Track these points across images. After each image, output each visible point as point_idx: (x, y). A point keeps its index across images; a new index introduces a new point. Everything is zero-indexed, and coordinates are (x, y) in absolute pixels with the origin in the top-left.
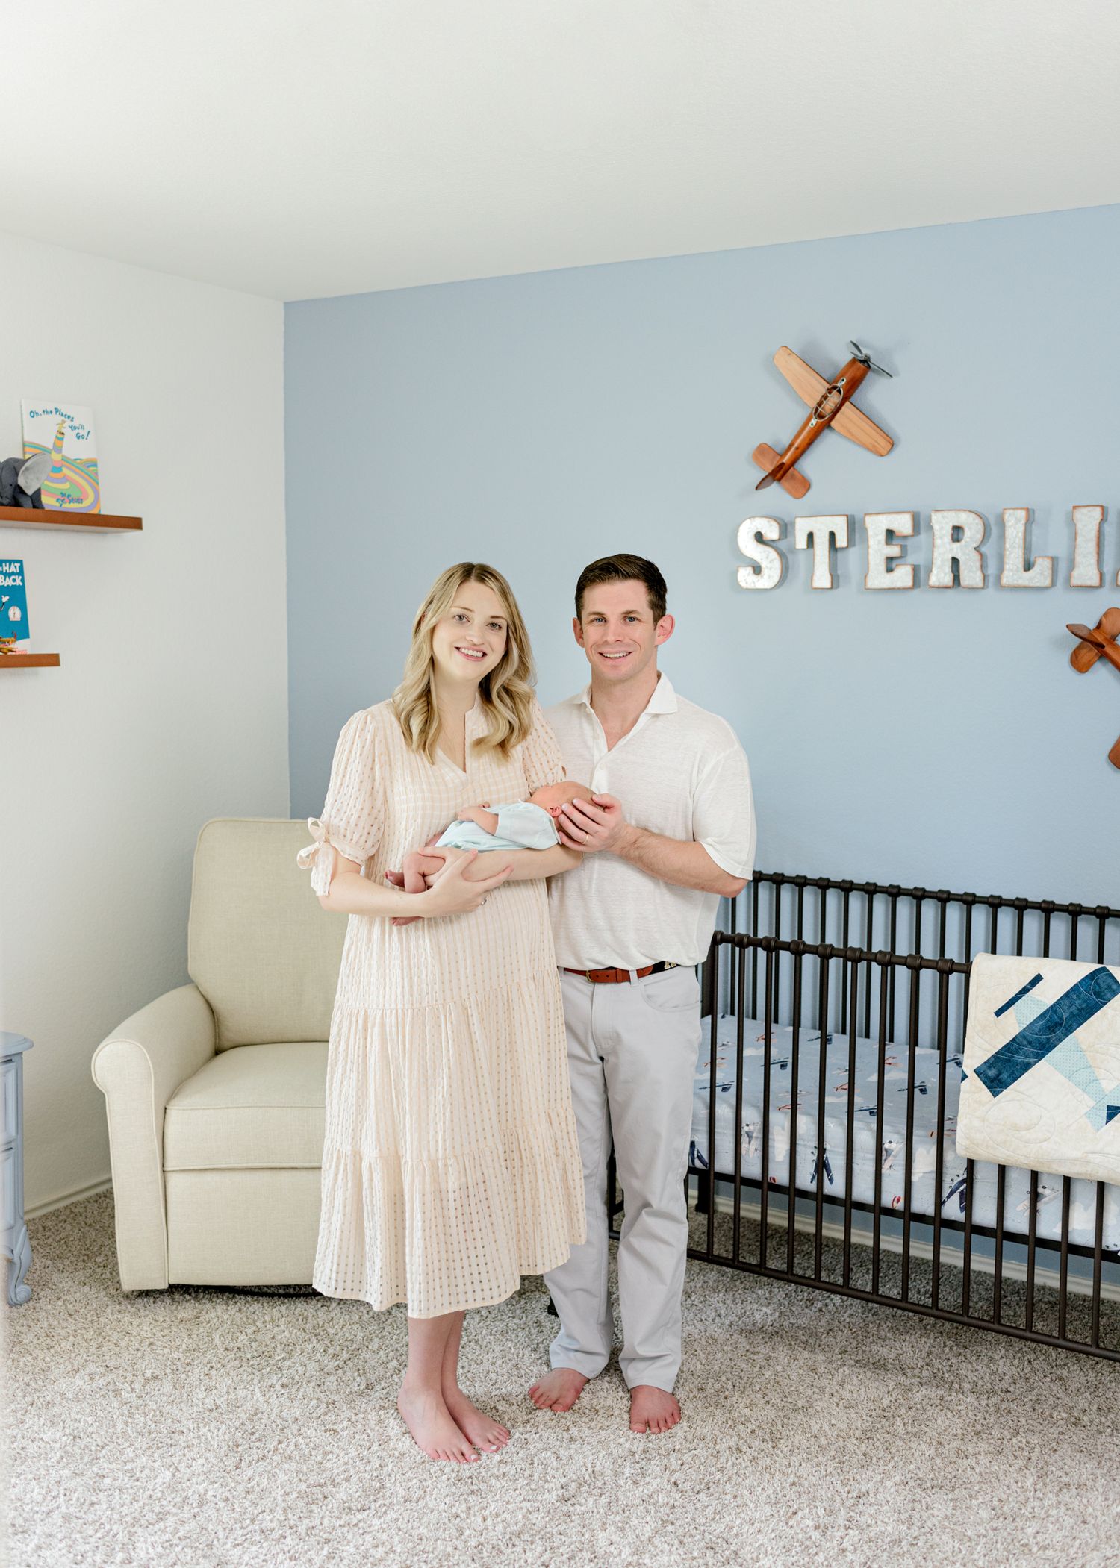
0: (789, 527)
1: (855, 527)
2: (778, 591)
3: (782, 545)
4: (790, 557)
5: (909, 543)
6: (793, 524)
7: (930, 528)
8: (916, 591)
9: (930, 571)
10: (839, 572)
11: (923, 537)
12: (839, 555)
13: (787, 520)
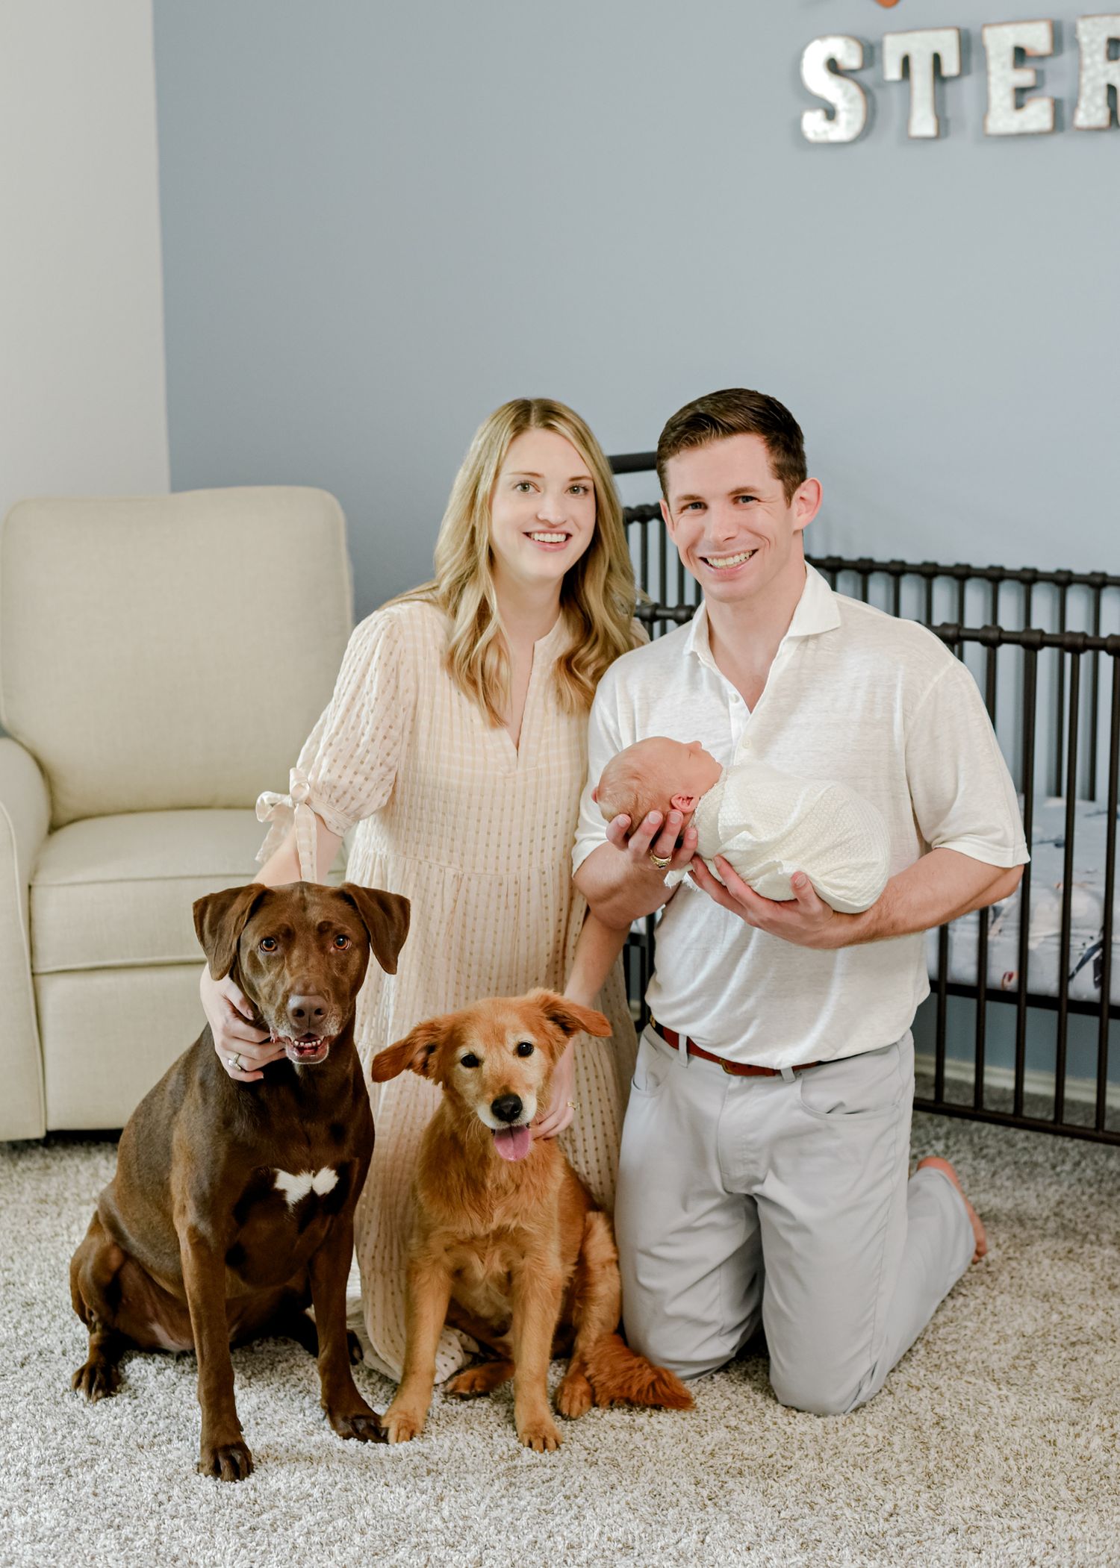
0: (877, 53)
1: (969, 46)
2: (862, 147)
3: (867, 76)
4: (879, 95)
5: (1049, 65)
6: (880, 45)
7: (1076, 43)
8: (1058, 139)
9: (1075, 105)
10: (949, 113)
11: (1067, 57)
12: (950, 89)
13: (872, 38)
